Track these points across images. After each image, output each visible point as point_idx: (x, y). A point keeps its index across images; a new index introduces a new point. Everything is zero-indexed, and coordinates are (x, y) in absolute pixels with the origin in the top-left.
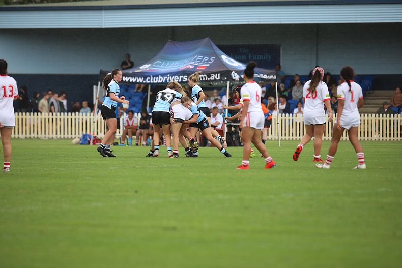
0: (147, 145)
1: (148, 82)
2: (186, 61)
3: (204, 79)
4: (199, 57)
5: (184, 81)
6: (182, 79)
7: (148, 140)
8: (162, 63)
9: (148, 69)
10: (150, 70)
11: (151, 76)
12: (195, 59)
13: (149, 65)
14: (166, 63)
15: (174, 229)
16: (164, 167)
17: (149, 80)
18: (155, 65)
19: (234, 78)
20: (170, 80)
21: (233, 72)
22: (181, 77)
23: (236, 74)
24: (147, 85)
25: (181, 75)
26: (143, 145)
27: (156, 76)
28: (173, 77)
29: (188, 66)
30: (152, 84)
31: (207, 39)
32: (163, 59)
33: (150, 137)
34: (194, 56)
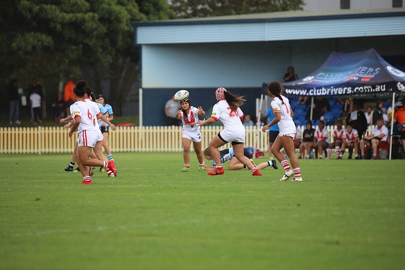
0: (310, 158)
1: (311, 94)
2: (350, 72)
3: (369, 91)
4: (364, 68)
5: (348, 93)
6: (346, 91)
7: (311, 153)
8: (326, 75)
9: (311, 82)
10: (313, 82)
11: (315, 88)
12: (360, 71)
13: (313, 77)
14: (330, 75)
15: (337, 243)
16: (328, 180)
17: (312, 92)
18: (319, 77)
19: (399, 89)
20: (334, 92)
21: (399, 83)
22: (345, 89)
23: (402, 85)
24: (310, 97)
25: (345, 87)
26: (306, 158)
27: (320, 88)
28: (337, 89)
29: (352, 78)
30: (315, 97)
31: (372, 50)
32: (326, 71)
33: (314, 150)
34: (358, 67)
